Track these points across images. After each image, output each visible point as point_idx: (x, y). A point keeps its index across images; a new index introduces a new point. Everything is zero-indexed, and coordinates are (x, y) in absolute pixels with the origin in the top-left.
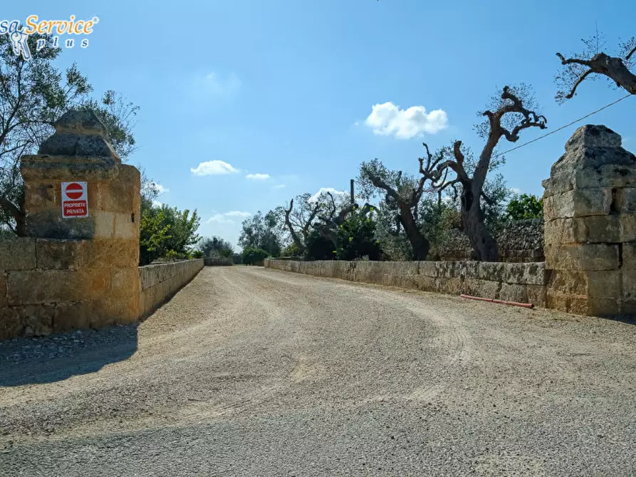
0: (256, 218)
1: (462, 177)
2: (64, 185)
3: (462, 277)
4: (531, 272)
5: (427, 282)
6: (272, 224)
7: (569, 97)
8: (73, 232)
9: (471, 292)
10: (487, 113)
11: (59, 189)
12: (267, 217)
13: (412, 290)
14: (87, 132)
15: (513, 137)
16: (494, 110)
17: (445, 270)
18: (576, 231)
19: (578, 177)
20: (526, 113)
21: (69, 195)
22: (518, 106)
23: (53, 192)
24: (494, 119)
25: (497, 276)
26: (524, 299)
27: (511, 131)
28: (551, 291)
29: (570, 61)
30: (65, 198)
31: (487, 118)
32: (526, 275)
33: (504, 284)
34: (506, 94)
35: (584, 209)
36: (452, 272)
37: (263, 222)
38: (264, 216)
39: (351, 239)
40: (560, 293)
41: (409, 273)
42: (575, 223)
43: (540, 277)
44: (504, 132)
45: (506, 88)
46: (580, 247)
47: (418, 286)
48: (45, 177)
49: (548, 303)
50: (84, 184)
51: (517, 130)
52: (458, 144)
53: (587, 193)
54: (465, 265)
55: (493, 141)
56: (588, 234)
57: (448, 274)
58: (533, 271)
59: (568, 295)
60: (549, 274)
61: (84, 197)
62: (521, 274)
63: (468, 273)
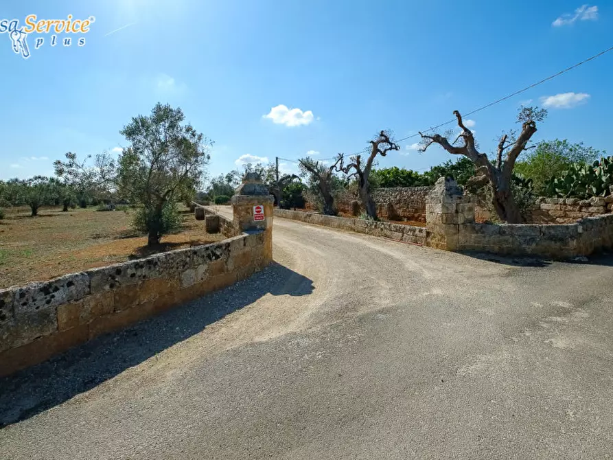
0: (220, 177)
1: (359, 171)
2: (254, 207)
3: (382, 229)
4: (419, 231)
5: (360, 229)
6: (230, 180)
7: (424, 151)
8: (258, 227)
9: (386, 236)
10: (372, 142)
11: (252, 209)
12: (227, 177)
13: (351, 232)
14: (258, 183)
15: (384, 154)
16: (375, 141)
17: (371, 225)
18: (442, 219)
19: (443, 198)
20: (391, 144)
21: (257, 212)
22: (387, 140)
23: (250, 210)
24: (375, 145)
25: (402, 231)
26: (416, 242)
27: (382, 150)
28: (429, 240)
29: (425, 136)
30: (255, 213)
31: (372, 144)
32: (417, 232)
33: (405, 235)
34: (382, 135)
35: (446, 211)
36: (375, 226)
37: (224, 179)
38: (225, 176)
39: (291, 196)
40: (433, 241)
41: (349, 224)
42: (442, 216)
43: (424, 234)
44: (379, 151)
45: (382, 132)
46: (444, 225)
47: (354, 230)
48: (247, 205)
49: (428, 245)
50: (262, 207)
51: (386, 150)
52: (359, 157)
53: (447, 205)
54: (383, 224)
55: (374, 155)
56: (446, 220)
57: (373, 227)
58: (421, 231)
59: (437, 242)
60: (428, 234)
61: (262, 212)
62: (415, 231)
63: (385, 228)
